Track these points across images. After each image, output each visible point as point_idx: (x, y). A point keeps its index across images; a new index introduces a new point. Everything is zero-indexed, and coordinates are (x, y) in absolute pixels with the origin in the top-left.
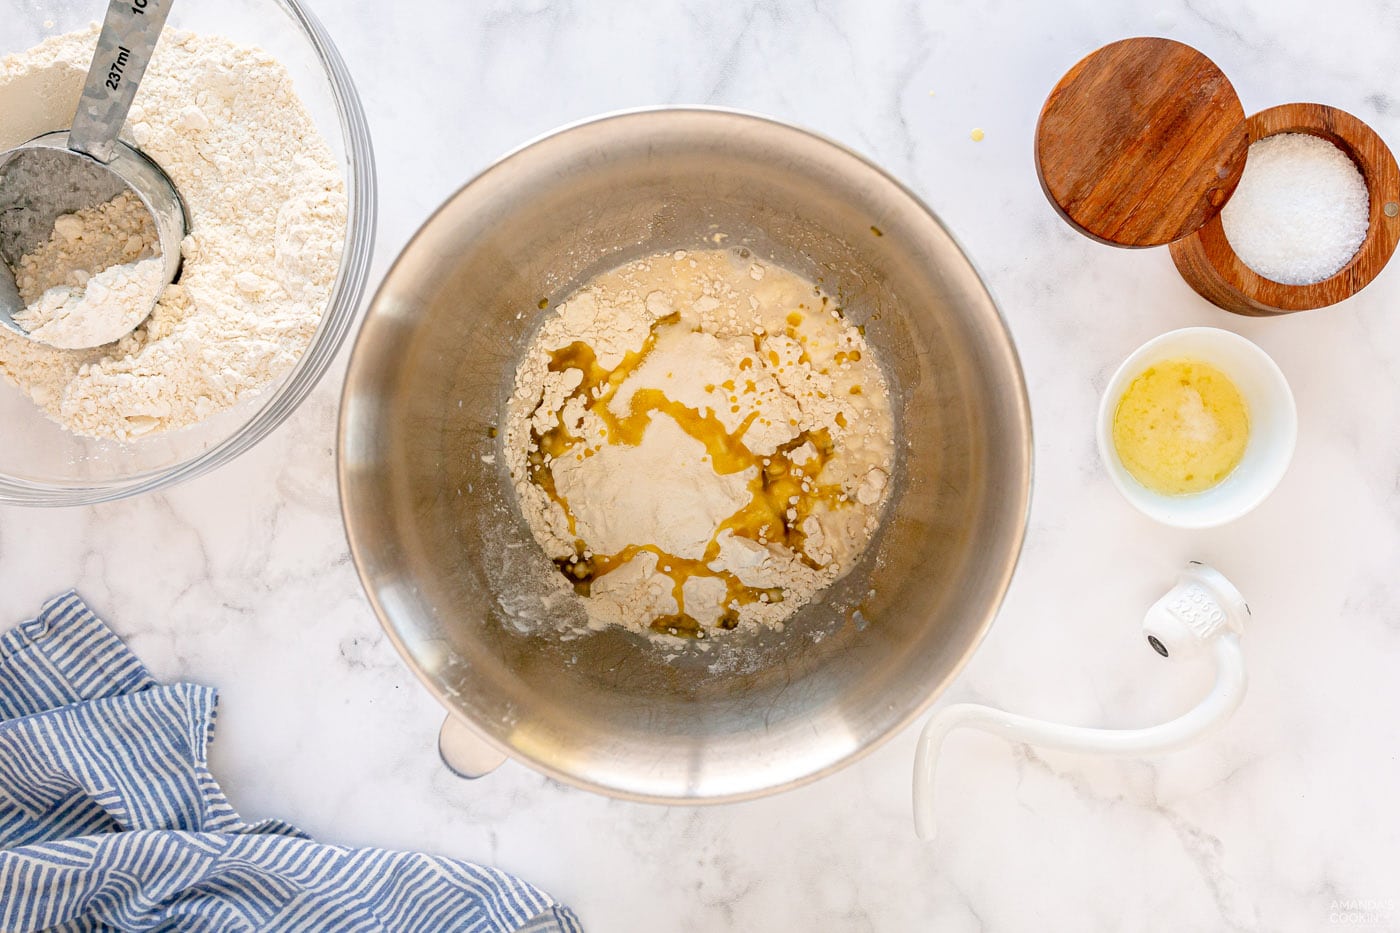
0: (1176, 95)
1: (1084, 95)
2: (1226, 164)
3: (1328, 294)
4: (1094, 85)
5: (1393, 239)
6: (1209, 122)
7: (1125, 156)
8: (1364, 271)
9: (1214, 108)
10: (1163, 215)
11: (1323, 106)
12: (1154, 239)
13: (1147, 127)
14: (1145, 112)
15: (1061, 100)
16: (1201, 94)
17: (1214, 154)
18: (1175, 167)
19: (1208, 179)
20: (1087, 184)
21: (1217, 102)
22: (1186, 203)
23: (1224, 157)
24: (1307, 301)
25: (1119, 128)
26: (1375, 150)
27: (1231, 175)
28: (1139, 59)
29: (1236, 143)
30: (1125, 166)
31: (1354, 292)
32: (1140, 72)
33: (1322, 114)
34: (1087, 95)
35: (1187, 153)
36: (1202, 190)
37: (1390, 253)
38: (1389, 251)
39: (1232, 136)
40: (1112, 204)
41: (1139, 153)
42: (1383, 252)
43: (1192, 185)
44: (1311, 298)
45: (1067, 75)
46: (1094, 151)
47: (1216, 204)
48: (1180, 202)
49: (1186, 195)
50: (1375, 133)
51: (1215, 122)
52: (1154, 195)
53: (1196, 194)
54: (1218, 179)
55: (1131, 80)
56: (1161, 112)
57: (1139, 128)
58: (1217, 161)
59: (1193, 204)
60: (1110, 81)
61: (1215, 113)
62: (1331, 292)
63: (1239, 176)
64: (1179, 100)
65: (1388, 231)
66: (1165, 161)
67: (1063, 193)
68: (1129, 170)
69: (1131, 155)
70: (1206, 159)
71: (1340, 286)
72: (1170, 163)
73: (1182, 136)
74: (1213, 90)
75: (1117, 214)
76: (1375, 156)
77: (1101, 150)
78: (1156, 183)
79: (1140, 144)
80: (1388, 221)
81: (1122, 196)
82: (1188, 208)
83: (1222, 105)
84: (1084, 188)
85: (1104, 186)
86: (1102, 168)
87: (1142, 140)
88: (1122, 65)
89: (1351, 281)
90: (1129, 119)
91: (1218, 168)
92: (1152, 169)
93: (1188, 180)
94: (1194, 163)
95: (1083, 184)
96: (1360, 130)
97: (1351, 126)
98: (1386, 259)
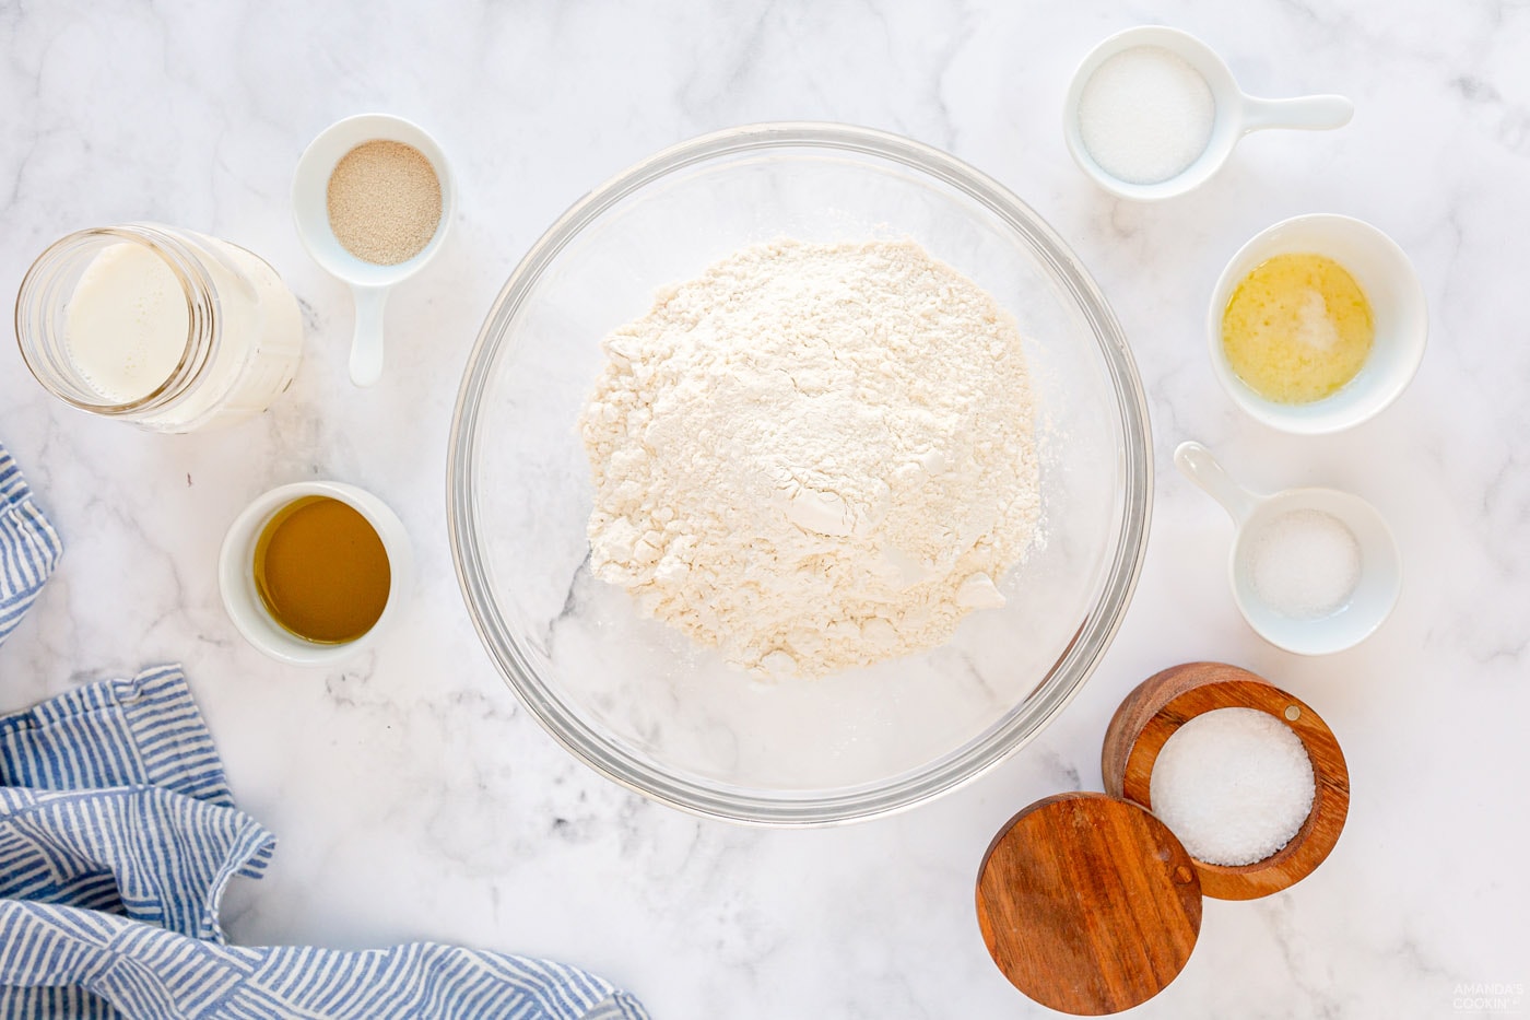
0: (1067, 853)
1: (1014, 932)
2: (1159, 848)
3: (1334, 816)
4: (1010, 920)
5: (1321, 728)
6: (1110, 839)
7: (1092, 931)
8: (1333, 771)
9: (1099, 828)
10: (1168, 931)
11: (1157, 715)
12: (1185, 951)
13: (1079, 896)
14: (1064, 889)
15: (1005, 956)
16: (1079, 830)
17: (1144, 854)
18: (1131, 894)
19: (1161, 872)
20: (1096, 980)
21: (1097, 821)
22: (1170, 904)
23: (1151, 845)
24: (1329, 839)
25: (1065, 919)
26: (1230, 695)
27: (1170, 849)
28: (1012, 865)
29: (1145, 827)
30: (1102, 940)
31: (1348, 792)
32: (1023, 870)
33: (1164, 721)
34: (1015, 930)
35: (1125, 876)
36: (1169, 884)
37: (1332, 738)
38: (1329, 738)
39: (1137, 830)
40: (1129, 971)
41: (1097, 915)
42: (1327, 744)
43: (1157, 889)
44: (1328, 834)
45: (984, 938)
46: (1069, 954)
47: (1188, 878)
48: (1167, 910)
49: (1163, 901)
50: (1212, 685)
51: (1114, 833)
52: (1145, 927)
53: (1168, 891)
54: (1167, 864)
55: (1025, 882)
56: (1073, 876)
57: (1075, 905)
58: (1150, 854)
59: (1175, 899)
60: (1015, 903)
61: (1106, 829)
62: (1333, 812)
63: (1178, 843)
64: (1073, 853)
65: (1312, 728)
66: (1120, 900)
67: (1090, 1005)
68: (1108, 938)
69: (1094, 924)
70: (1143, 865)
71: (1335, 802)
72: (1125, 895)
73: (1108, 871)
74: (1083, 818)
75: (1140, 971)
76: (1232, 697)
77: (1073, 949)
78: (1134, 919)
79: (1090, 912)
80: (1302, 723)
81: (1127, 957)
82: (1177, 906)
83: (1103, 818)
84: (1098, 986)
85: (1107, 966)
86: (1089, 957)
87: (1087, 907)
88: (1008, 882)
89: (1336, 788)
90: (1060, 907)
91: (1158, 857)
92: (1120, 915)
93: (1151, 890)
94: (1139, 876)
95: (1094, 983)
96: (1201, 696)
97: (1191, 702)
98: (1335, 746)
